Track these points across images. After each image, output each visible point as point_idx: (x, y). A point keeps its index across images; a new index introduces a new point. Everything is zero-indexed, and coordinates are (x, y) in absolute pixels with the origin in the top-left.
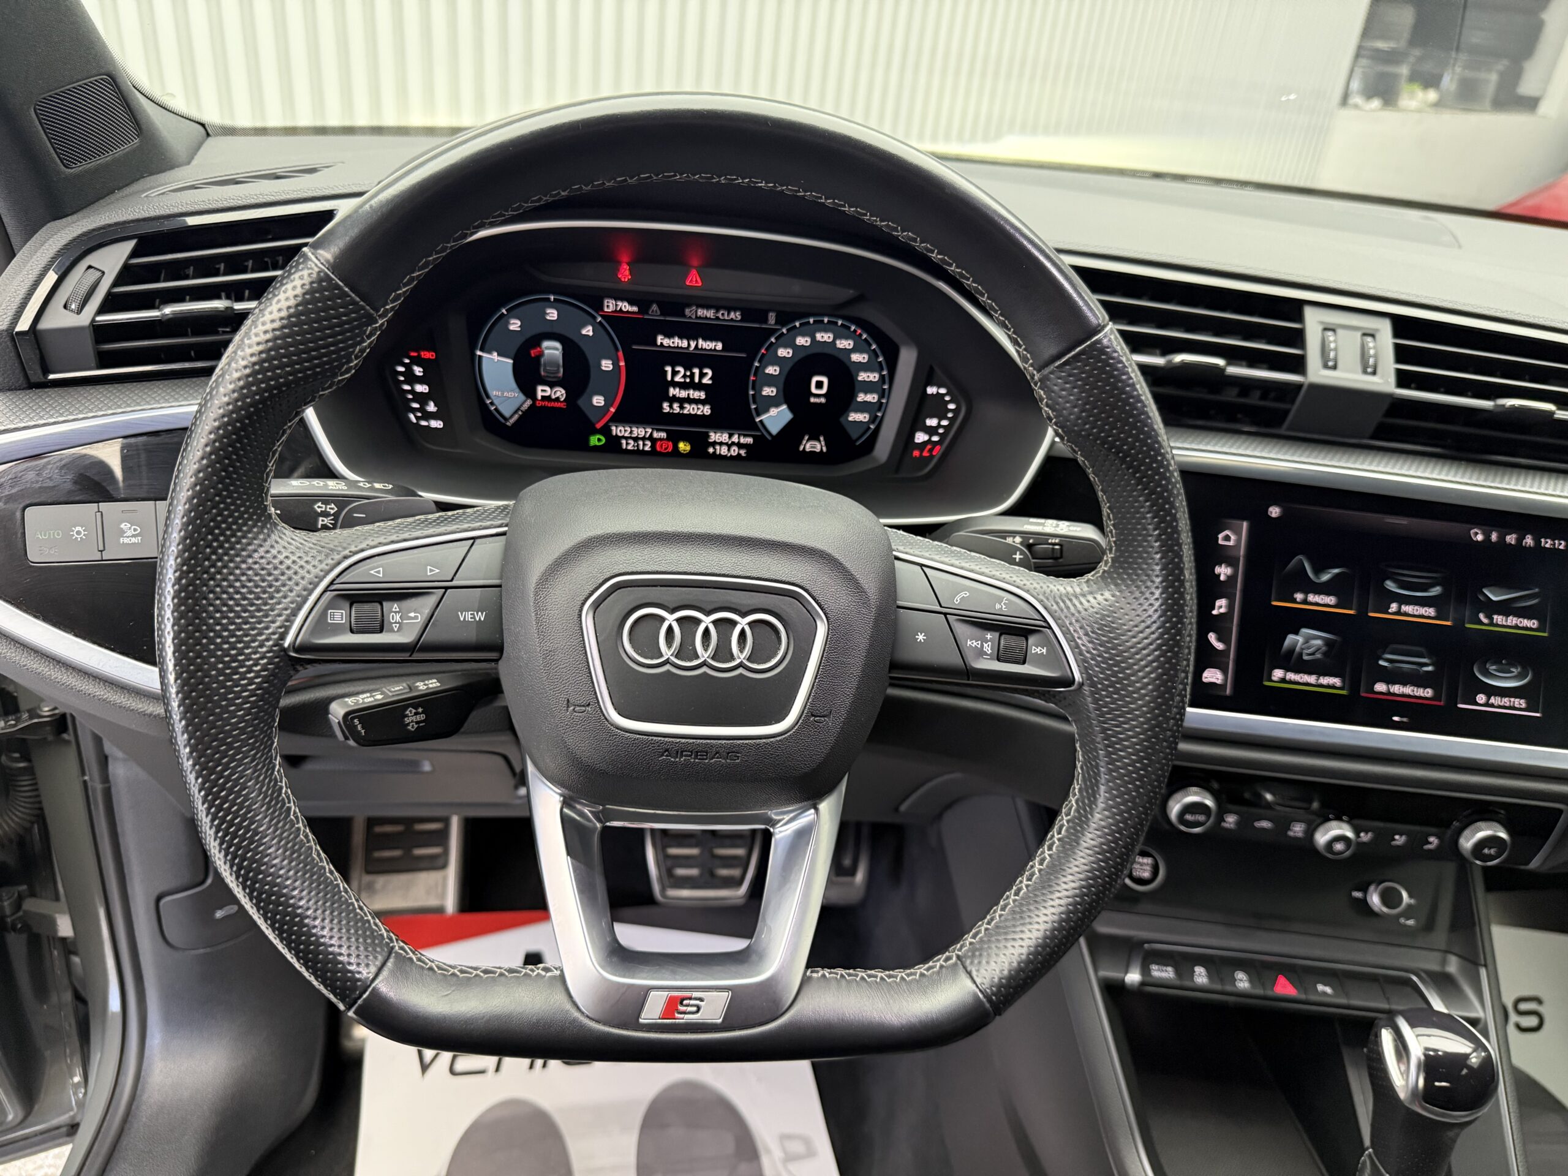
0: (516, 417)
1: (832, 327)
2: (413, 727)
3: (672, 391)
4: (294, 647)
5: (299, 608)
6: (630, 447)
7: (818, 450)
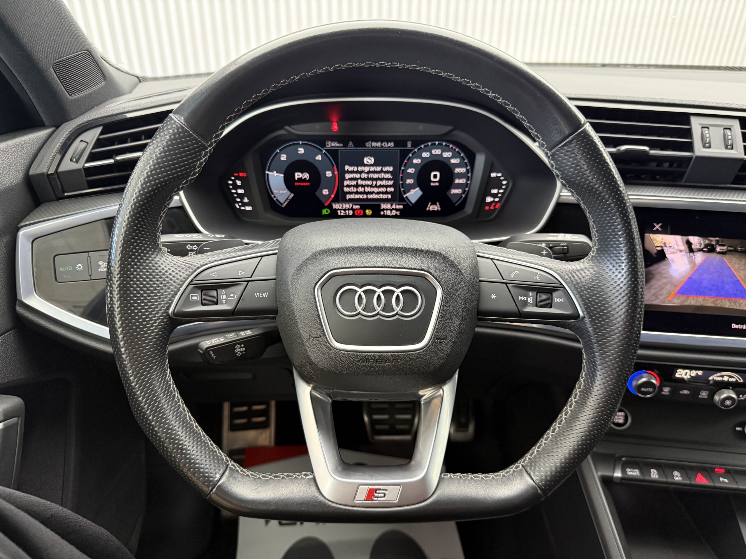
0: (286, 203)
1: (441, 146)
2: (239, 354)
4: (174, 313)
5: (176, 294)
6: (342, 214)
7: (436, 209)
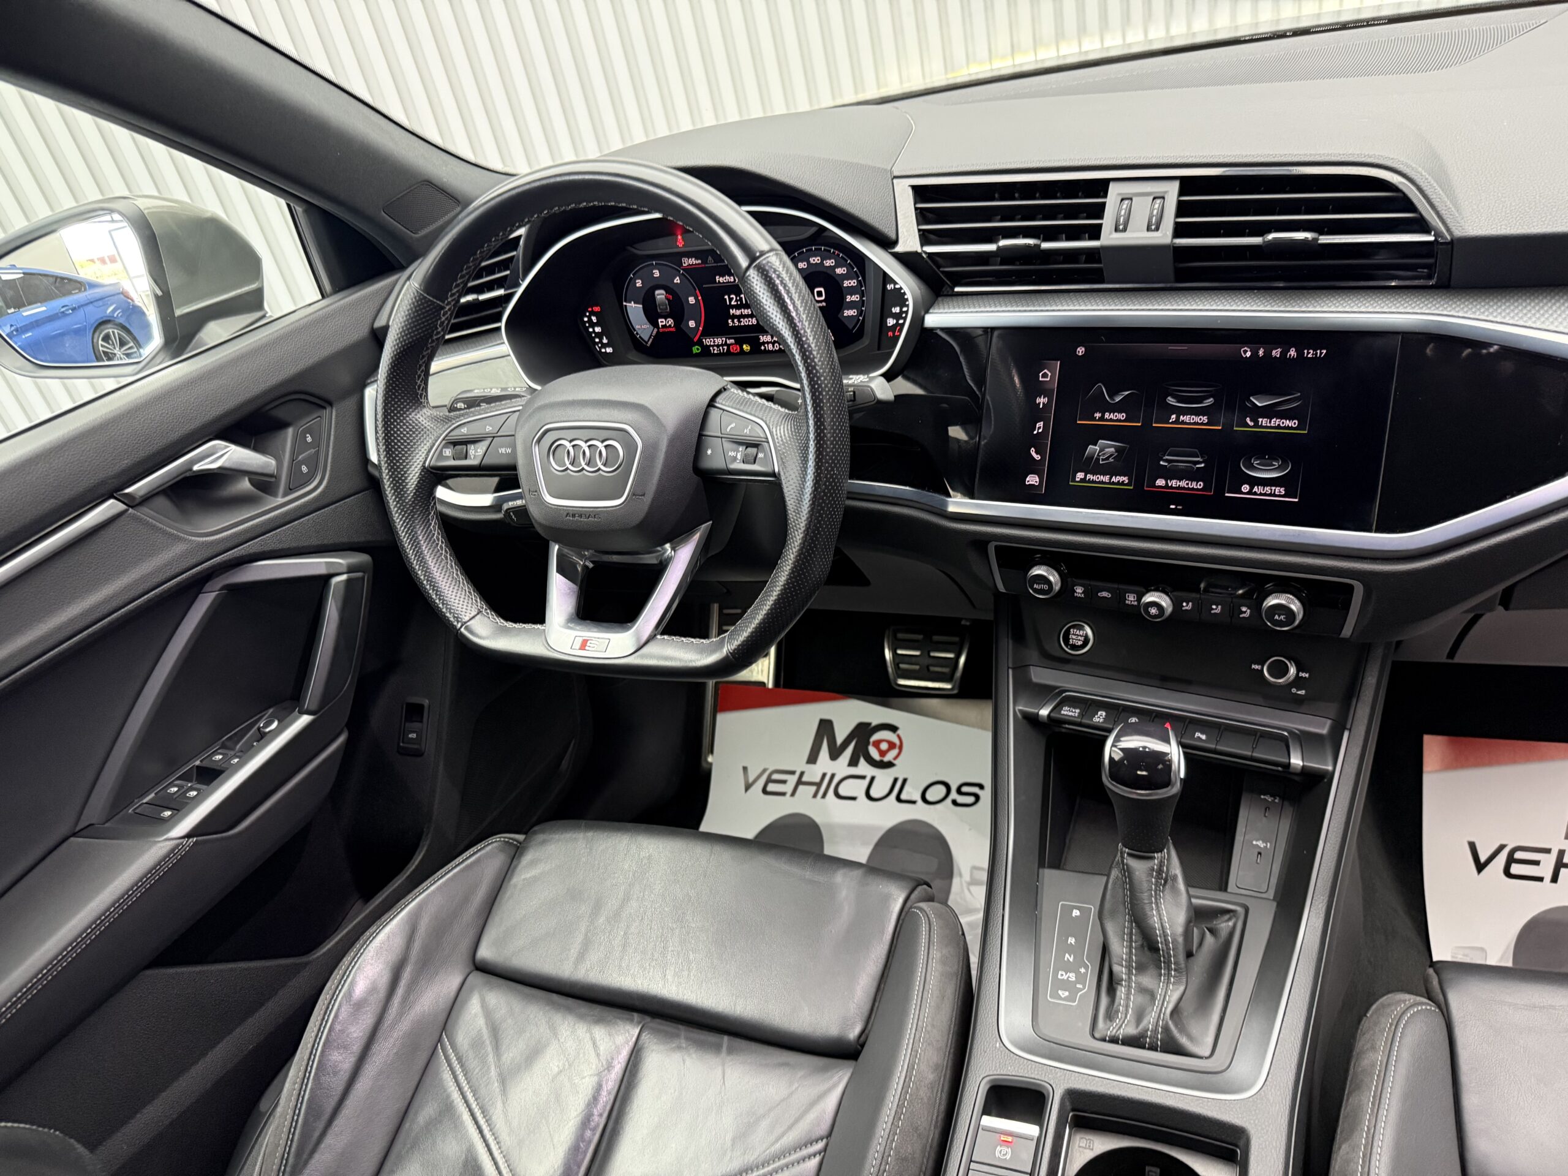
0: (651, 340)
1: (818, 252)
3: (732, 312)
4: (428, 466)
5: (431, 449)
6: (715, 352)
